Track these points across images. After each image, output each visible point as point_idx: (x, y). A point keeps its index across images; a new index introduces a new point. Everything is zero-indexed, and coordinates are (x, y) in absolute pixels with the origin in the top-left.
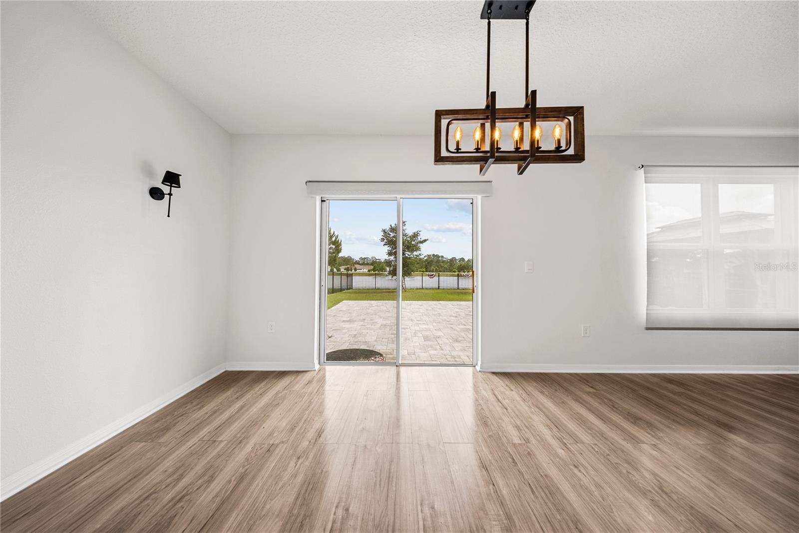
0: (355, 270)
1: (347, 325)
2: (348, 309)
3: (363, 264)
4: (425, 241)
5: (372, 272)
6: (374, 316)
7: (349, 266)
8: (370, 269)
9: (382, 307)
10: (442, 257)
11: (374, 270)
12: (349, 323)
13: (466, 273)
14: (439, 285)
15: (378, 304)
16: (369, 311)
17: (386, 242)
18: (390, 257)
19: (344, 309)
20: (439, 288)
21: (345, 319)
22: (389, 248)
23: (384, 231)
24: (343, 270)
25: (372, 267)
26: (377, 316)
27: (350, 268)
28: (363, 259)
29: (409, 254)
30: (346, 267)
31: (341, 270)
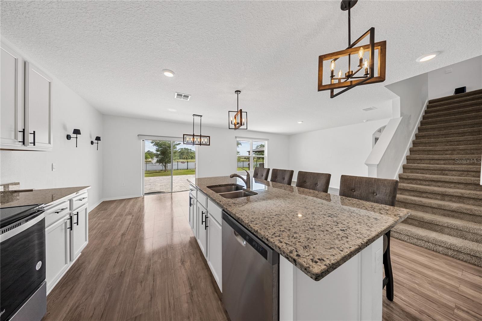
14: (187, 167)
17: (155, 144)
18: (158, 152)
20: (187, 169)
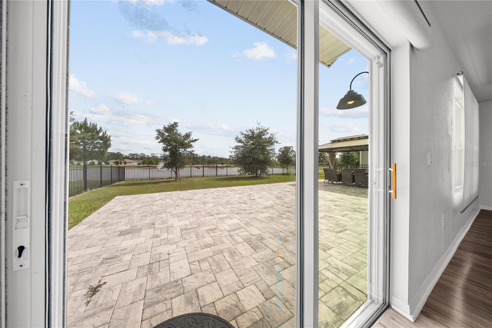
0: (125, 163)
1: (128, 242)
2: (125, 208)
3: (133, 159)
4: (196, 140)
5: (142, 165)
6: (164, 215)
7: (118, 160)
8: (139, 162)
9: (167, 200)
10: (197, 155)
11: (143, 163)
12: (130, 236)
13: (212, 165)
14: (203, 173)
15: (161, 196)
16: (155, 208)
17: (161, 140)
18: (165, 153)
19: (119, 208)
20: (203, 176)
21: (123, 228)
22: (164, 145)
23: (158, 131)
24: (112, 164)
25: (142, 161)
26: (169, 215)
27: (120, 162)
28: (132, 155)
29: (183, 150)
30: (116, 161)
31: (110, 164)
